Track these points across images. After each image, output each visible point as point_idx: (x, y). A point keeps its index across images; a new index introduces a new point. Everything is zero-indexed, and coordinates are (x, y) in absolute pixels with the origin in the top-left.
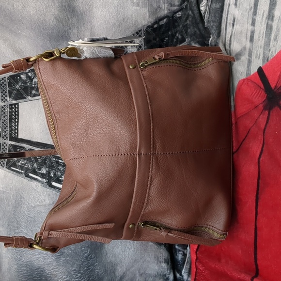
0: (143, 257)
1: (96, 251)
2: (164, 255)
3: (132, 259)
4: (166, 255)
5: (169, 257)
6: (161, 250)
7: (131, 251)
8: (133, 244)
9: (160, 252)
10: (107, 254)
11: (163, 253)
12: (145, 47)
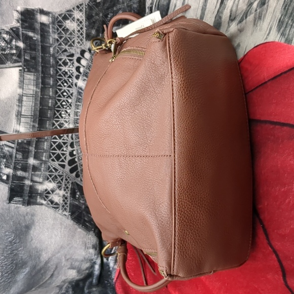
0: (70, 244)
1: (21, 237)
2: (92, 241)
3: (58, 246)
4: (95, 241)
5: (98, 243)
6: (90, 236)
7: (58, 237)
8: (61, 231)
9: (88, 238)
10: (32, 240)
11: (92, 239)
12: (86, 23)
